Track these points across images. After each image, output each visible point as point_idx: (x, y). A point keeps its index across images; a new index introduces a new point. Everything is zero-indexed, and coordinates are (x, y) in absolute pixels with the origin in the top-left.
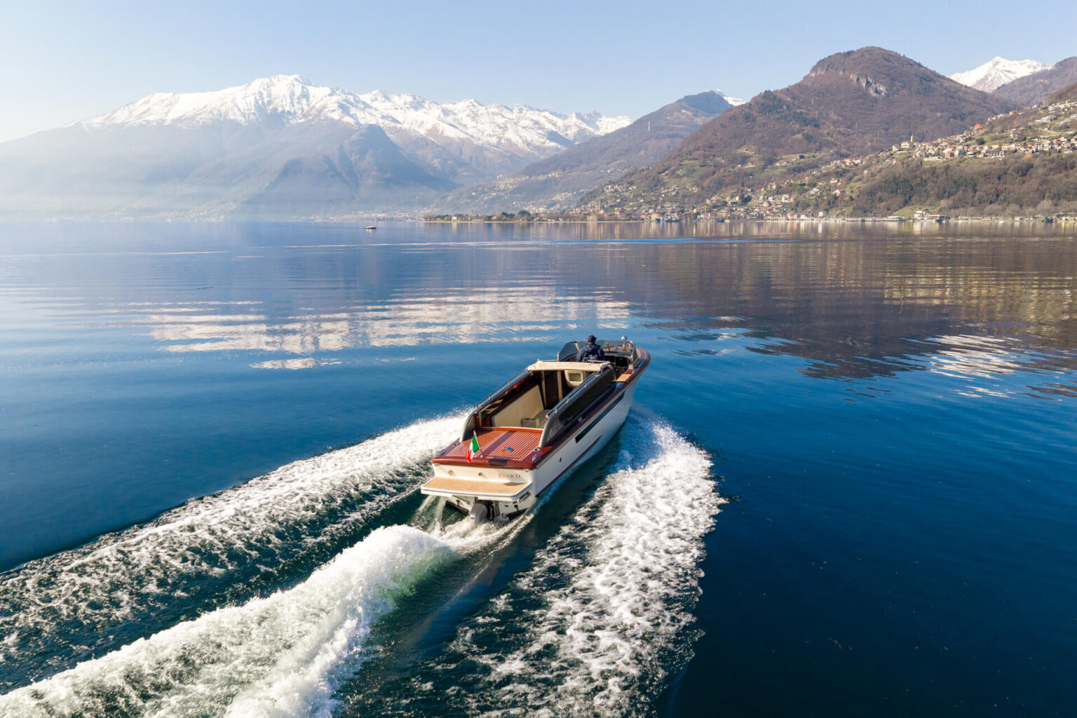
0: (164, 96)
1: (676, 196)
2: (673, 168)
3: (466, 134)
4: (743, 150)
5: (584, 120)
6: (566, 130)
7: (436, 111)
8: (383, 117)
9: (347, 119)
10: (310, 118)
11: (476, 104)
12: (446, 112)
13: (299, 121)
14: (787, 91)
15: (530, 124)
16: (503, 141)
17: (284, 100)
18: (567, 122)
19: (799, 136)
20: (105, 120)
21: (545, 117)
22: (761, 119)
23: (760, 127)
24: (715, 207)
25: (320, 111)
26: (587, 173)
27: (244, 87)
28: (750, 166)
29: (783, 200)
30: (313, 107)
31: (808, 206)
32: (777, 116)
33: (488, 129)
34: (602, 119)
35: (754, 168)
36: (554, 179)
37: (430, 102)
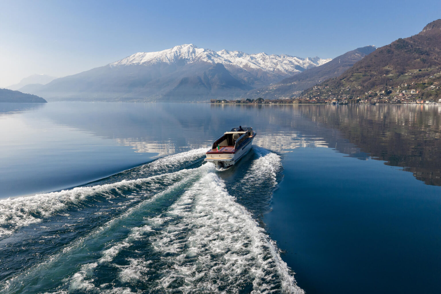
0: (141, 54)
1: (348, 91)
2: (348, 77)
3: (260, 67)
4: (387, 68)
5: (312, 61)
6: (304, 65)
7: (248, 58)
8: (225, 60)
9: (210, 61)
10: (195, 61)
11: (265, 55)
12: (252, 58)
13: (191, 62)
14: (411, 38)
15: (287, 62)
16: (275, 70)
17: (185, 54)
18: (304, 61)
19: (419, 60)
20: (118, 63)
21: (295, 59)
22: (396, 52)
23: (396, 56)
24: (370, 96)
25: (199, 58)
26: (309, 82)
27: (170, 49)
28: (391, 75)
29: (412, 93)
30: (197, 57)
31: (431, 95)
32: (405, 50)
33: (269, 65)
34: (320, 60)
35: (393, 76)
36: (294, 85)
37: (246, 54)
